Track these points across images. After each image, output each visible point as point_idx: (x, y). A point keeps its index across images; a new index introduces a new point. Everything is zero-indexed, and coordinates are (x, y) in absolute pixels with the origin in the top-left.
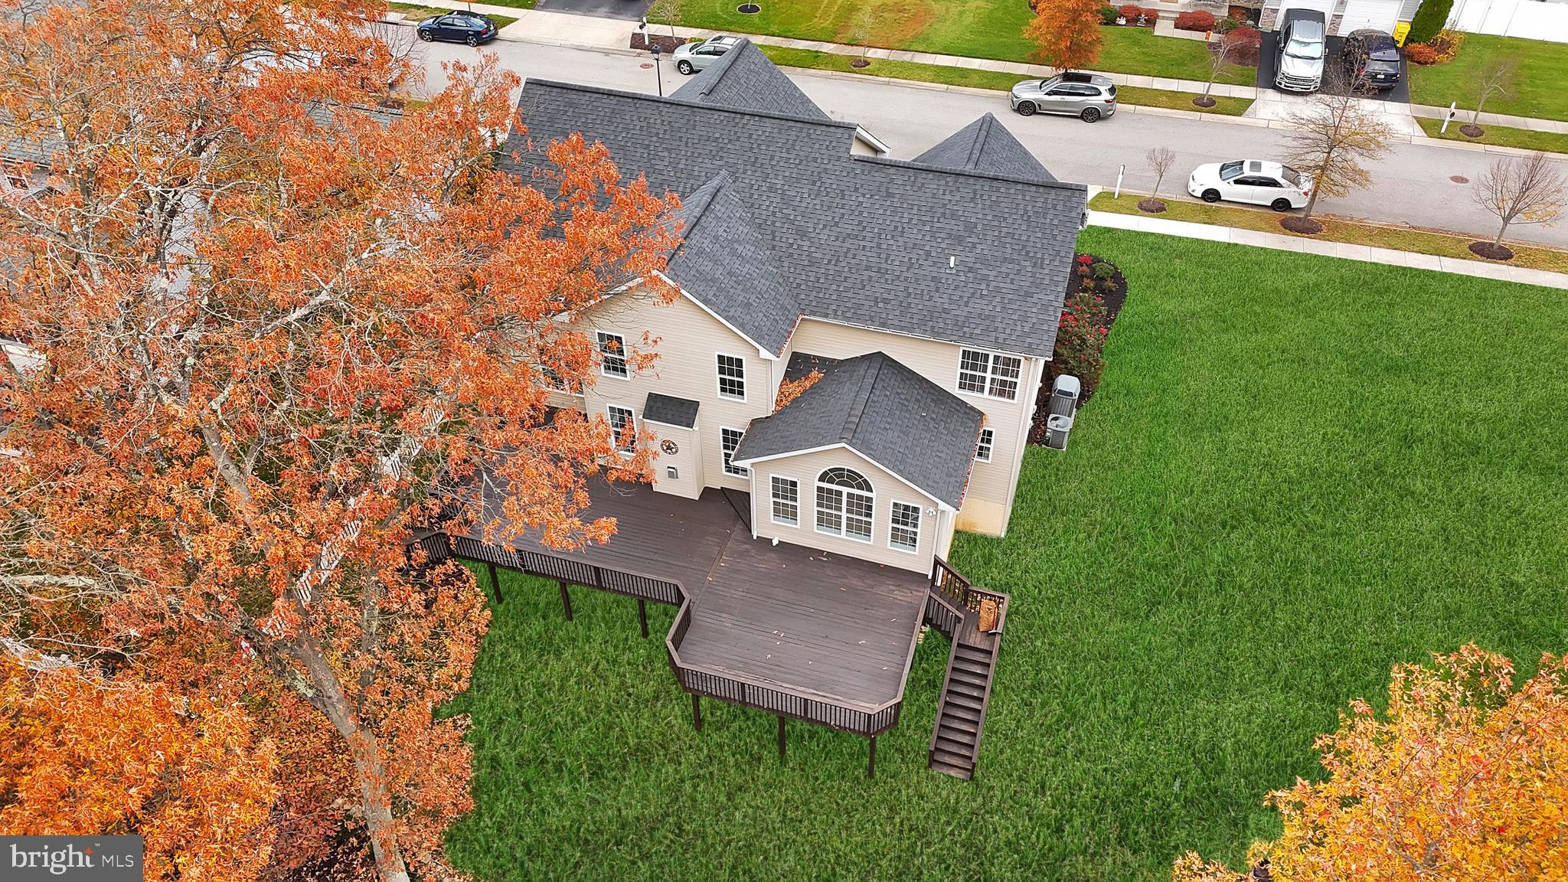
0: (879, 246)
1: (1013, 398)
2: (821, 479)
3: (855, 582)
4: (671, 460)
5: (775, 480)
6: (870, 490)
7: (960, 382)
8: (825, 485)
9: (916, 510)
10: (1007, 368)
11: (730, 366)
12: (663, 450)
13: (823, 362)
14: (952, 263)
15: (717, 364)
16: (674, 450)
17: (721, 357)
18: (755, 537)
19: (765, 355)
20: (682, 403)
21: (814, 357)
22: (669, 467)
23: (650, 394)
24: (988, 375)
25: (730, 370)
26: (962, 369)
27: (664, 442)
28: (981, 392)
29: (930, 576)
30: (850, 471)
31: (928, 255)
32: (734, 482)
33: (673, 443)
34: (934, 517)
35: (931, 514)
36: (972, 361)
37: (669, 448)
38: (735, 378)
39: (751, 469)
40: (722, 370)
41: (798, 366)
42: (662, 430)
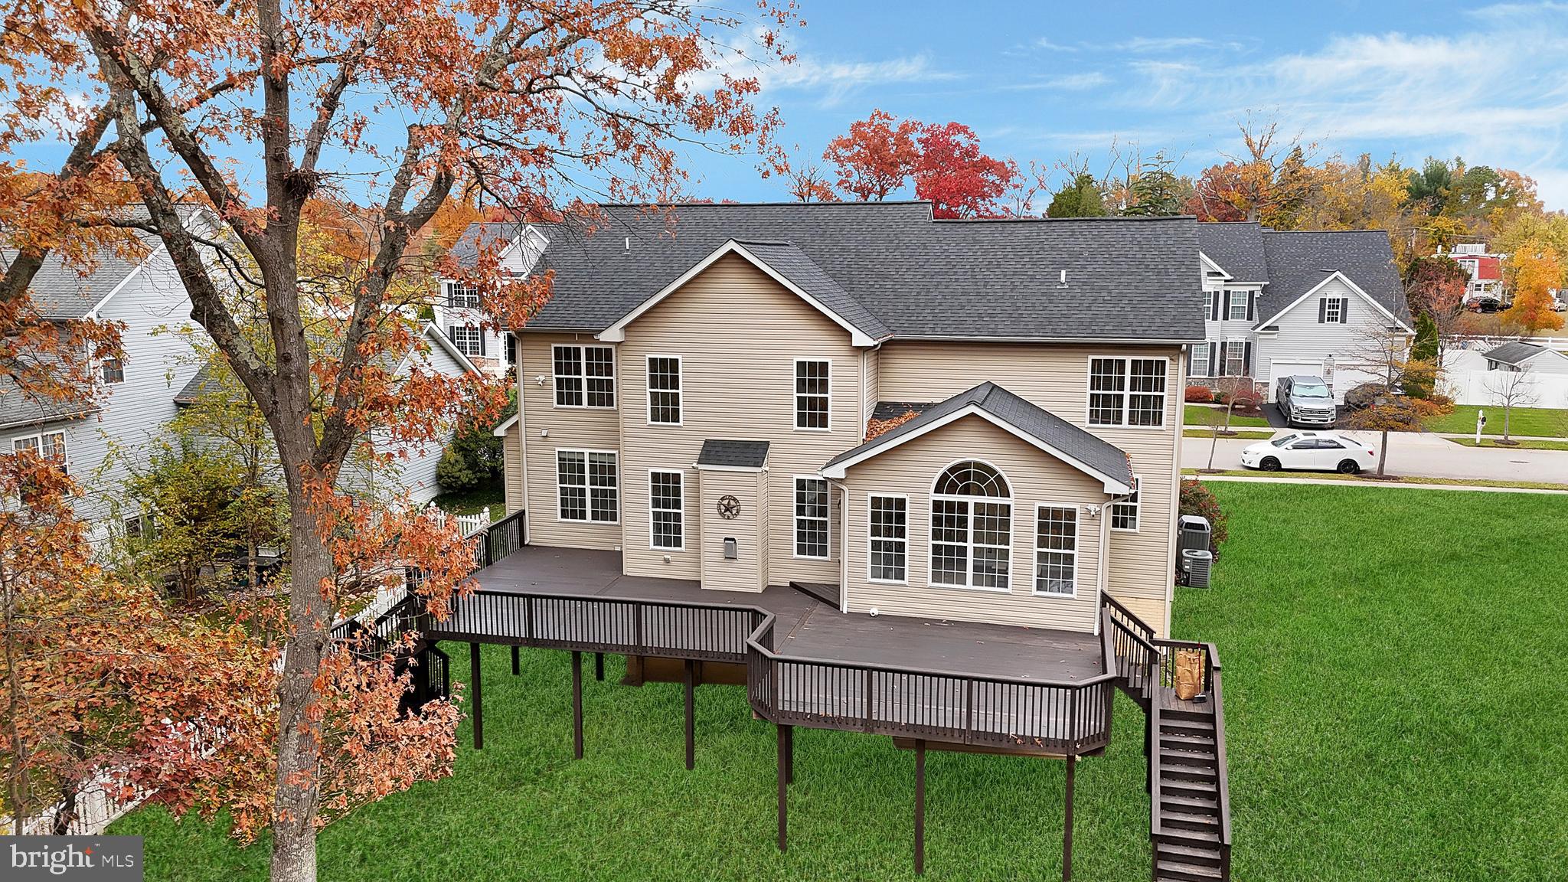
0: (974, 277)
1: (1160, 424)
2: (938, 490)
3: (995, 638)
4: (730, 528)
5: (876, 501)
6: (1006, 493)
7: (1091, 411)
8: (944, 497)
9: (1071, 514)
10: (1151, 376)
11: (813, 376)
12: (721, 513)
13: (917, 407)
14: (1063, 279)
15: (795, 377)
16: (734, 512)
17: (801, 365)
18: (845, 612)
19: (860, 339)
20: (747, 445)
21: (906, 404)
22: (726, 539)
23: (706, 441)
24: (1127, 393)
25: (812, 383)
26: (1092, 389)
27: (722, 499)
28: (1119, 420)
29: (1096, 633)
30: (978, 465)
31: (1032, 278)
32: (808, 570)
33: (735, 499)
34: (1098, 517)
35: (1093, 513)
36: (1105, 375)
37: (729, 508)
38: (818, 395)
39: (843, 487)
40: (801, 386)
41: (884, 411)
42: (721, 480)
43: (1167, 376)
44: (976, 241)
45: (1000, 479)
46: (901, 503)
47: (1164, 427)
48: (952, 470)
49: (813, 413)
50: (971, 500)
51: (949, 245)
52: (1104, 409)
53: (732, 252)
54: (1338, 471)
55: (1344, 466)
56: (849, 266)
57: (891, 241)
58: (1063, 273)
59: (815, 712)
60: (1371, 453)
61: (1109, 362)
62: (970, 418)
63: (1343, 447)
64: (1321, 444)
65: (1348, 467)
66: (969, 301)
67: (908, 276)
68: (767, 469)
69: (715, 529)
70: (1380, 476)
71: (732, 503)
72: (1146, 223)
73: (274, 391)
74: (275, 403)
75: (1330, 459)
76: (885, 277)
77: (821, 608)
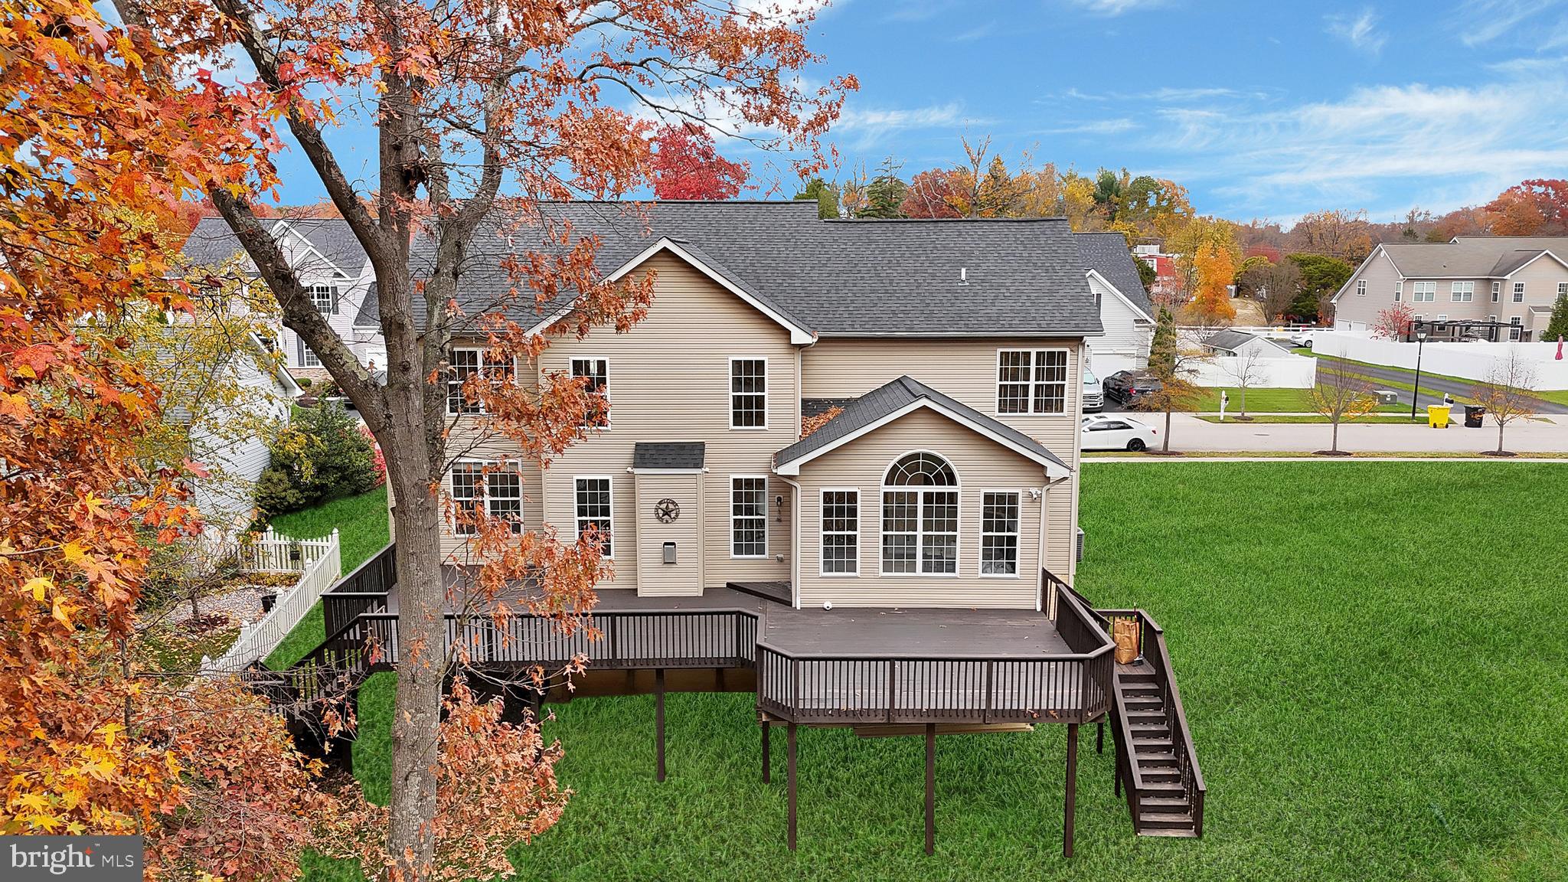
1: (1062, 410)
2: (889, 481)
3: (952, 621)
4: (668, 532)
5: (828, 497)
6: (952, 481)
7: (1000, 401)
8: (894, 489)
9: (1013, 498)
10: (1053, 367)
11: (749, 374)
12: (658, 518)
13: (838, 402)
14: (963, 277)
15: (731, 377)
16: (673, 515)
17: (737, 364)
18: (798, 608)
19: (799, 337)
20: (681, 446)
21: (826, 400)
22: (666, 544)
23: (637, 445)
24: (1032, 383)
25: (748, 382)
26: (1001, 380)
27: (660, 503)
28: (1025, 409)
29: (1039, 609)
30: (926, 456)
31: (933, 276)
32: (751, 570)
33: (673, 503)
34: (1038, 500)
35: (1035, 496)
36: (1012, 367)
37: (667, 512)
38: (754, 394)
39: (795, 484)
40: (737, 384)
41: (810, 407)
42: (656, 483)
43: (1068, 366)
44: (871, 242)
45: (947, 467)
46: (853, 497)
47: (1065, 413)
48: (902, 462)
49: (749, 412)
50: (921, 490)
51: (845, 244)
52: (1011, 399)
53: (665, 250)
54: (1127, 450)
55: (1133, 445)
56: (752, 265)
57: (788, 240)
58: (963, 270)
59: (836, 707)
60: (1154, 432)
61: (1051, 354)
62: (924, 411)
63: (1130, 427)
64: (1112, 426)
65: (1136, 445)
66: (880, 299)
67: (814, 274)
68: (707, 470)
69: (652, 534)
70: (1166, 452)
71: (671, 506)
72: (1023, 224)
73: (386, 404)
74: (389, 417)
75: (1121, 439)
76: (792, 276)
77: (771, 606)
